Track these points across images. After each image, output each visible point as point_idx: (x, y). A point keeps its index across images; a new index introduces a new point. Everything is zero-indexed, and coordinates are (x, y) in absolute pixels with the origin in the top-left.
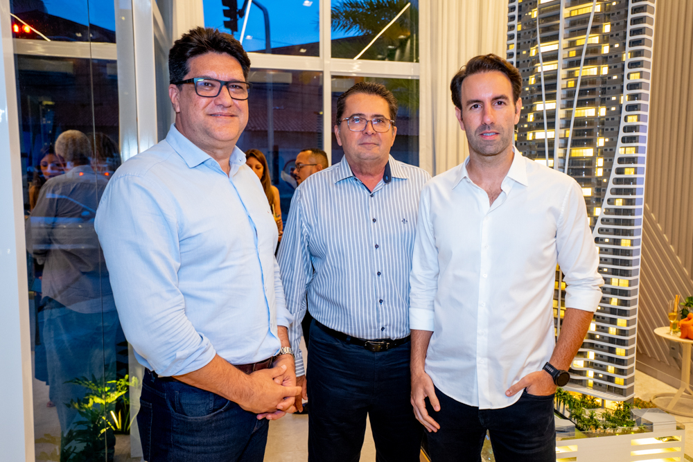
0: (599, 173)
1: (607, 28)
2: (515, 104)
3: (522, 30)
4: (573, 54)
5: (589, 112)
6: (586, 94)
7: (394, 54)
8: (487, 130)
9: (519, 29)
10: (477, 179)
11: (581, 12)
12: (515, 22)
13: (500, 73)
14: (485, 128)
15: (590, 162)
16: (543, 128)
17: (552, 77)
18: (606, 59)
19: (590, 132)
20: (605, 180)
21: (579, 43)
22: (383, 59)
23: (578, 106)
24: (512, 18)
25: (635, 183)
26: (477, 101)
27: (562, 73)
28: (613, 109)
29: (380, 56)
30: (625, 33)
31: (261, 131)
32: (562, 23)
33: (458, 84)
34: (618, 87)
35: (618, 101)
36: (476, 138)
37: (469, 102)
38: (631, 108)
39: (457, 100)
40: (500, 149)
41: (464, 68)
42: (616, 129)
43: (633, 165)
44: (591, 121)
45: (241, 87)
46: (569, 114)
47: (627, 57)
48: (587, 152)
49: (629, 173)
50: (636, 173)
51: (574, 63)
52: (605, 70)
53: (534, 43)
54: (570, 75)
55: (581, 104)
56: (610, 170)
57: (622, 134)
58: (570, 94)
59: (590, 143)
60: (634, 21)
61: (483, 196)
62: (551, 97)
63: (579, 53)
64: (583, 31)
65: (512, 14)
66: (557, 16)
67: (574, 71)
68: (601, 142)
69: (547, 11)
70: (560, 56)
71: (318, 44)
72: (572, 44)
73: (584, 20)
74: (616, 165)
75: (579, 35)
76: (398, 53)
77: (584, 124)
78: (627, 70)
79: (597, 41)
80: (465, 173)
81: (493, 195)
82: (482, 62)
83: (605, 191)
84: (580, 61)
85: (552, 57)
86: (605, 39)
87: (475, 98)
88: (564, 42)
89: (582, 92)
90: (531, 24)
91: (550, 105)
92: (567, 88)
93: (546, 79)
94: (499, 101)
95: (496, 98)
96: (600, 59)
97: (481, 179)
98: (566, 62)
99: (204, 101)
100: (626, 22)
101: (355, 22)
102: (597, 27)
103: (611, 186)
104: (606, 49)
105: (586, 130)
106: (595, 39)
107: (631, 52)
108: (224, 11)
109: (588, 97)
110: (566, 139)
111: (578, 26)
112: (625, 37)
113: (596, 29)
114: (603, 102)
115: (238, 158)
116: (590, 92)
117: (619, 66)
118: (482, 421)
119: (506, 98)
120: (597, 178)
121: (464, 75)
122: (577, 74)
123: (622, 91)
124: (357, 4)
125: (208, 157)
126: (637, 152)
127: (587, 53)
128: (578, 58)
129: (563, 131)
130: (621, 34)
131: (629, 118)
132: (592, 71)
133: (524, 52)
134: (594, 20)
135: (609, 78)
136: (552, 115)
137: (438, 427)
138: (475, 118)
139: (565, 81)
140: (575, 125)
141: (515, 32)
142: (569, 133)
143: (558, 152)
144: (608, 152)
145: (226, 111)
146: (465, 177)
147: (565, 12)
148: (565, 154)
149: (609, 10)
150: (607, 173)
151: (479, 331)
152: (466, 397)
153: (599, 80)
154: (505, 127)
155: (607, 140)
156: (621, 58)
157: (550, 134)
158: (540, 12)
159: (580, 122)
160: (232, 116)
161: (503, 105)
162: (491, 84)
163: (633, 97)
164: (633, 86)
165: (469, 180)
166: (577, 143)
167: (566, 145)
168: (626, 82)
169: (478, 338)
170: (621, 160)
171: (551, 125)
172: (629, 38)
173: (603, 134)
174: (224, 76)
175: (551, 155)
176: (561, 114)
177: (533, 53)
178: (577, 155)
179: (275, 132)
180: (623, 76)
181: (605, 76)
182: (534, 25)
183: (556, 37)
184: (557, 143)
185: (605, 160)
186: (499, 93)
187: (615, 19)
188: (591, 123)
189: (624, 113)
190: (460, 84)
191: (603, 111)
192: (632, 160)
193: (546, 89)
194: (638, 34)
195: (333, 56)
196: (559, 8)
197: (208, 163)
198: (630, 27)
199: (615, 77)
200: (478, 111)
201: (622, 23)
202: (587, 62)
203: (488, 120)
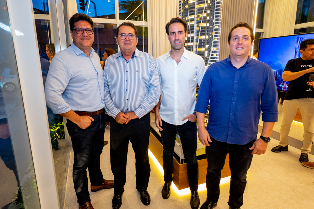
0: (206, 55)
1: (209, 12)
2: (185, 33)
3: (183, 11)
4: (199, 19)
5: (203, 37)
6: (203, 32)
7: (137, 19)
8: (177, 41)
9: (182, 11)
10: (173, 57)
11: (201, 6)
12: (181, 9)
13: (181, 23)
14: (176, 41)
15: (204, 52)
16: (190, 42)
17: (192, 26)
18: (208, 21)
19: (204, 43)
20: (208, 58)
21: (200, 16)
22: (134, 20)
23: (200, 35)
24: (180, 8)
25: (216, 59)
26: (173, 32)
27: (196, 25)
28: (210, 36)
29: (133, 19)
30: (214, 13)
31: (95, 44)
32: (196, 10)
33: (168, 27)
34: (212, 30)
35: (212, 34)
36: (173, 44)
37: (171, 33)
38: (215, 36)
39: (167, 31)
40: (180, 48)
41: (170, 22)
42: (211, 42)
43: (216, 53)
44: (204, 40)
45: (90, 31)
46: (198, 38)
47: (214, 21)
48: (203, 49)
49: (215, 56)
50: (217, 56)
51: (199, 22)
52: (208, 25)
53: (187, 16)
54: (198, 26)
55: (201, 35)
56: (209, 55)
57: (213, 44)
58: (198, 32)
59: (204, 47)
60: (217, 10)
61: (175, 62)
62: (192, 32)
63: (201, 19)
64: (202, 12)
65: (180, 6)
66: (194, 8)
67: (199, 25)
68: (207, 46)
69: (191, 6)
70: (195, 20)
71: (115, 14)
72: (198, 16)
73: (202, 9)
74: (211, 53)
75: (201, 13)
76: (138, 18)
77: (202, 41)
78: (214, 25)
79: (206, 16)
80: (169, 56)
81: (178, 62)
82: (175, 20)
83: (208, 61)
84: (201, 21)
85: (192, 20)
86: (208, 15)
87: (173, 31)
88: (196, 16)
89: (201, 31)
90: (186, 9)
91: (192, 35)
92: (197, 30)
93: (191, 27)
94: (180, 32)
95: (179, 32)
96: (206, 21)
97: (175, 57)
98: (197, 22)
99: (79, 35)
100: (214, 10)
101: (125, 8)
102: (206, 11)
103: (210, 59)
104: (208, 18)
105: (203, 43)
106: (205, 15)
107: (215, 19)
108: (80, 7)
109: (203, 33)
110: (197, 46)
111: (200, 11)
112: (214, 15)
113: (205, 12)
114: (208, 34)
115: (92, 52)
116: (204, 31)
117: (212, 23)
118: (176, 129)
119: (183, 32)
120: (206, 57)
121: (169, 24)
122: (200, 25)
123: (213, 31)
124: (125, 2)
125: (83, 52)
126: (217, 49)
127: (203, 19)
128: (200, 21)
129: (196, 43)
130: (213, 14)
131: (215, 39)
132: (204, 25)
133: (184, 18)
134: (205, 9)
135: (209, 27)
136: (192, 38)
137: (162, 129)
138: (173, 38)
139: (196, 28)
140: (200, 41)
141: (181, 12)
142: (198, 44)
143: (195, 49)
144: (209, 49)
145: (86, 38)
146: (169, 57)
147: (196, 6)
148: (196, 50)
149: (209, 6)
150: (209, 56)
151: (175, 103)
152: (171, 122)
153: (206, 27)
154: (182, 40)
155: (209, 46)
156: (213, 21)
157: (192, 44)
158: (189, 6)
159: (201, 40)
160: (88, 39)
161: (181, 34)
162: (178, 27)
163: (216, 33)
164: (216, 30)
165: (171, 57)
166: (200, 47)
167: (197, 47)
168: (214, 28)
169: (175, 105)
170: (212, 52)
171: (192, 41)
172: (215, 15)
173: (207, 44)
174: (84, 27)
175: (192, 50)
176: (195, 38)
177: (187, 19)
178: (200, 50)
179: (100, 44)
180: (213, 26)
181: (208, 26)
182: (187, 10)
183: (194, 14)
184: (194, 47)
185: (208, 52)
186: (180, 30)
187: (211, 9)
188: (204, 41)
189: (214, 38)
190: (169, 27)
191: (207, 37)
192: (215, 52)
193: (191, 30)
194: (218, 14)
195: (120, 19)
196: (194, 5)
197: (83, 54)
198: (215, 12)
199: (211, 27)
200: (174, 35)
201: (213, 10)
202: (203, 22)
203: (177, 38)
